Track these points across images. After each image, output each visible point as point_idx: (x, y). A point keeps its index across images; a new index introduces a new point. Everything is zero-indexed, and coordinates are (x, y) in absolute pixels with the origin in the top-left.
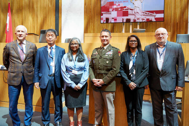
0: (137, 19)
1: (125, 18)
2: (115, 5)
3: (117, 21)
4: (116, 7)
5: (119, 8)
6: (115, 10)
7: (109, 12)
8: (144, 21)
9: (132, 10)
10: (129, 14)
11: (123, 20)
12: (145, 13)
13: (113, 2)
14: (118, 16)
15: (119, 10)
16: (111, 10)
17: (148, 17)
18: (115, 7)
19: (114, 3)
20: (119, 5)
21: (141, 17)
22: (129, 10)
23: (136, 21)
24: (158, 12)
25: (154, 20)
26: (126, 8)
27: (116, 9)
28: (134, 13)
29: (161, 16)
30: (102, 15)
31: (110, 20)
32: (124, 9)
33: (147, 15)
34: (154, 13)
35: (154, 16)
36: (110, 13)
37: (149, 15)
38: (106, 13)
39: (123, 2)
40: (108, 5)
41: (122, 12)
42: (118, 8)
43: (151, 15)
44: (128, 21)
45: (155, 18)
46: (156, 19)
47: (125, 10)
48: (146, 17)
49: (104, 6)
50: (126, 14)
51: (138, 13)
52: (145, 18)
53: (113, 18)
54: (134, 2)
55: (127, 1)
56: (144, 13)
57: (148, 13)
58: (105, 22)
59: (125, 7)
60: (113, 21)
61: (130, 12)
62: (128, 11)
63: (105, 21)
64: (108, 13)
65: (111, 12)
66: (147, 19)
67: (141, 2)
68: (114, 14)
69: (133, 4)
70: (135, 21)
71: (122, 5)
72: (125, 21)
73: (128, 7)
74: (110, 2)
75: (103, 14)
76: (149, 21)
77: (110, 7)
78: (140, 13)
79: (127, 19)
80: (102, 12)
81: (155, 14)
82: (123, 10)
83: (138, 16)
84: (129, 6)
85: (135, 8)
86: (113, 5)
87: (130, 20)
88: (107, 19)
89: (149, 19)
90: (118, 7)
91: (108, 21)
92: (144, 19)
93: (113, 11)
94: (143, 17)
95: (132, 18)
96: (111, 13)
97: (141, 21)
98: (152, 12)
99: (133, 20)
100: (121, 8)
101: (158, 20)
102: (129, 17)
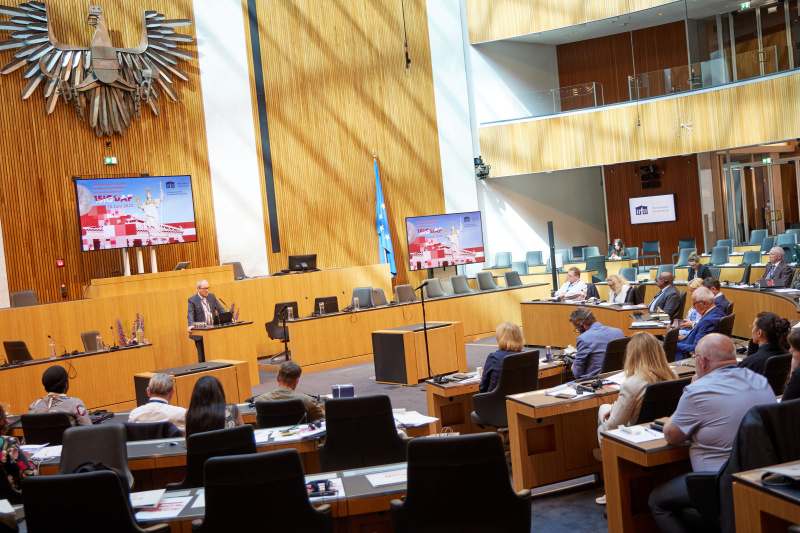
1: (132, 238)
2: (109, 212)
3: (117, 246)
4: (112, 217)
5: (118, 219)
6: (109, 223)
7: (98, 227)
8: (165, 242)
10: (137, 229)
11: (128, 242)
12: (166, 228)
13: (105, 206)
14: (117, 235)
15: (118, 222)
16: (101, 223)
17: (171, 235)
18: (109, 216)
19: (107, 209)
20: (117, 213)
21: (159, 236)
22: (137, 224)
24: (186, 225)
25: (181, 240)
26: (132, 219)
27: (112, 222)
28: (146, 228)
29: (191, 232)
30: (85, 233)
31: (101, 244)
32: (128, 220)
33: (169, 231)
34: (180, 228)
35: (181, 232)
36: (100, 228)
38: (91, 229)
39: (123, 206)
40: (95, 214)
41: (123, 227)
42: (116, 219)
43: (175, 231)
44: (138, 243)
46: (184, 237)
47: (129, 223)
49: (87, 214)
50: (131, 230)
51: (153, 227)
52: (168, 236)
53: (108, 240)
54: (144, 206)
55: (131, 206)
57: (170, 227)
58: (93, 249)
59: (129, 217)
60: (108, 246)
61: (138, 226)
62: (134, 225)
63: (93, 246)
64: (96, 228)
65: (102, 227)
67: (157, 208)
68: (108, 231)
69: (143, 210)
70: (150, 244)
71: (123, 212)
72: (131, 244)
73: (133, 216)
74: (98, 206)
75: (87, 231)
76: (173, 242)
77: (99, 216)
78: (157, 228)
79: (135, 240)
80: (83, 228)
82: (126, 223)
83: (154, 234)
84: (136, 214)
85: (148, 218)
86: (106, 213)
87: (141, 242)
88: (97, 243)
89: (173, 238)
90: (116, 216)
91: (99, 246)
92: (166, 239)
93: (105, 224)
94: (164, 235)
95: (144, 238)
96: (103, 229)
97: (160, 242)
98: (177, 225)
100: (122, 218)
101: (188, 239)
102: (138, 236)
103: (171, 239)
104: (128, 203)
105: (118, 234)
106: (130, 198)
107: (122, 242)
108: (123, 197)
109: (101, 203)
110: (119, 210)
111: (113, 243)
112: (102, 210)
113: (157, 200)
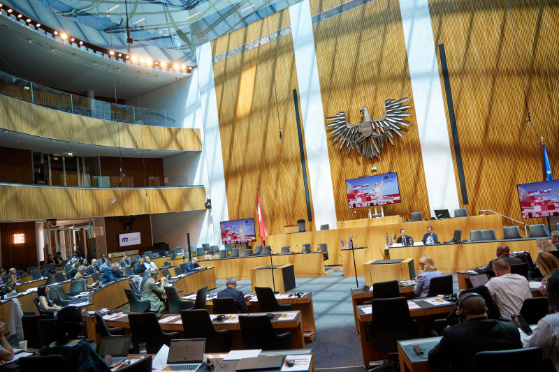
1: (369, 202)
2: (359, 192)
10: (371, 199)
15: (363, 196)
16: (356, 197)
18: (359, 194)
20: (362, 192)
21: (382, 201)
24: (395, 195)
25: (393, 202)
26: (369, 194)
27: (361, 196)
29: (398, 198)
31: (356, 205)
33: (386, 198)
37: (388, 198)
38: (352, 199)
39: (365, 189)
40: (353, 193)
41: (365, 198)
44: (372, 204)
45: (393, 200)
47: (368, 196)
49: (351, 194)
50: (369, 199)
51: (379, 197)
52: (386, 201)
53: (359, 204)
54: (374, 188)
58: (353, 208)
59: (367, 193)
62: (370, 197)
64: (354, 199)
67: (380, 188)
68: (359, 200)
69: (374, 190)
70: (377, 204)
71: (365, 192)
72: (369, 205)
75: (350, 201)
76: (388, 203)
77: (355, 194)
78: (381, 197)
80: (349, 199)
81: (392, 197)
83: (379, 200)
84: (371, 192)
85: (376, 193)
88: (354, 205)
89: (388, 201)
90: (362, 194)
93: (358, 197)
94: (384, 200)
98: (390, 196)
100: (365, 194)
101: (396, 202)
102: (372, 202)
105: (363, 201)
106: (368, 186)
107: (365, 204)
108: (365, 185)
109: (355, 189)
111: (361, 205)
112: (356, 192)
113: (380, 185)
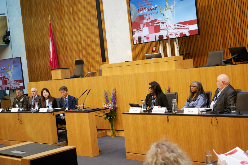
0: (170, 35)
1: (158, 34)
3: (151, 40)
4: (147, 21)
5: (150, 22)
6: (146, 26)
7: (140, 28)
8: (177, 36)
9: (163, 23)
10: (161, 29)
11: (156, 37)
12: (178, 26)
13: (143, 15)
15: (150, 25)
16: (142, 26)
17: (181, 31)
18: (145, 21)
19: (144, 17)
20: (149, 18)
21: (174, 32)
22: (160, 24)
23: (170, 38)
24: (191, 23)
25: (188, 34)
26: (157, 22)
28: (165, 27)
31: (142, 39)
32: (155, 22)
33: (179, 28)
34: (186, 25)
35: (187, 28)
36: (141, 30)
37: (182, 27)
38: (137, 30)
39: (152, 13)
40: (138, 20)
41: (153, 27)
43: (184, 28)
44: (161, 37)
45: (189, 31)
47: (156, 25)
48: (179, 31)
49: (135, 21)
50: (157, 29)
51: (170, 26)
53: (145, 37)
54: (164, 12)
55: (157, 13)
56: (176, 25)
57: (180, 25)
58: (138, 43)
59: (156, 20)
60: (146, 41)
61: (161, 26)
63: (138, 41)
64: (139, 30)
65: (142, 28)
66: (180, 33)
67: (172, 12)
68: (146, 31)
69: (164, 15)
70: (168, 38)
71: (152, 18)
72: (157, 39)
73: (158, 20)
74: (140, 16)
75: (135, 32)
76: (182, 36)
77: (141, 22)
78: (172, 26)
79: (159, 36)
80: (134, 30)
81: (188, 26)
82: (154, 25)
83: (170, 31)
84: (160, 19)
85: (166, 20)
86: (144, 20)
87: (163, 37)
88: (140, 39)
89: (182, 33)
91: (141, 41)
92: (178, 34)
93: (144, 27)
94: (176, 31)
95: (164, 33)
96: (143, 30)
97: (174, 37)
98: (184, 23)
99: (166, 37)
100: (152, 22)
101: (192, 33)
102: (161, 33)
103: (181, 34)
104: (155, 11)
105: (150, 32)
106: (156, 7)
107: (153, 37)
108: (153, 7)
109: (141, 13)
110: (151, 16)
111: (148, 38)
112: (142, 18)
113: (172, 7)
